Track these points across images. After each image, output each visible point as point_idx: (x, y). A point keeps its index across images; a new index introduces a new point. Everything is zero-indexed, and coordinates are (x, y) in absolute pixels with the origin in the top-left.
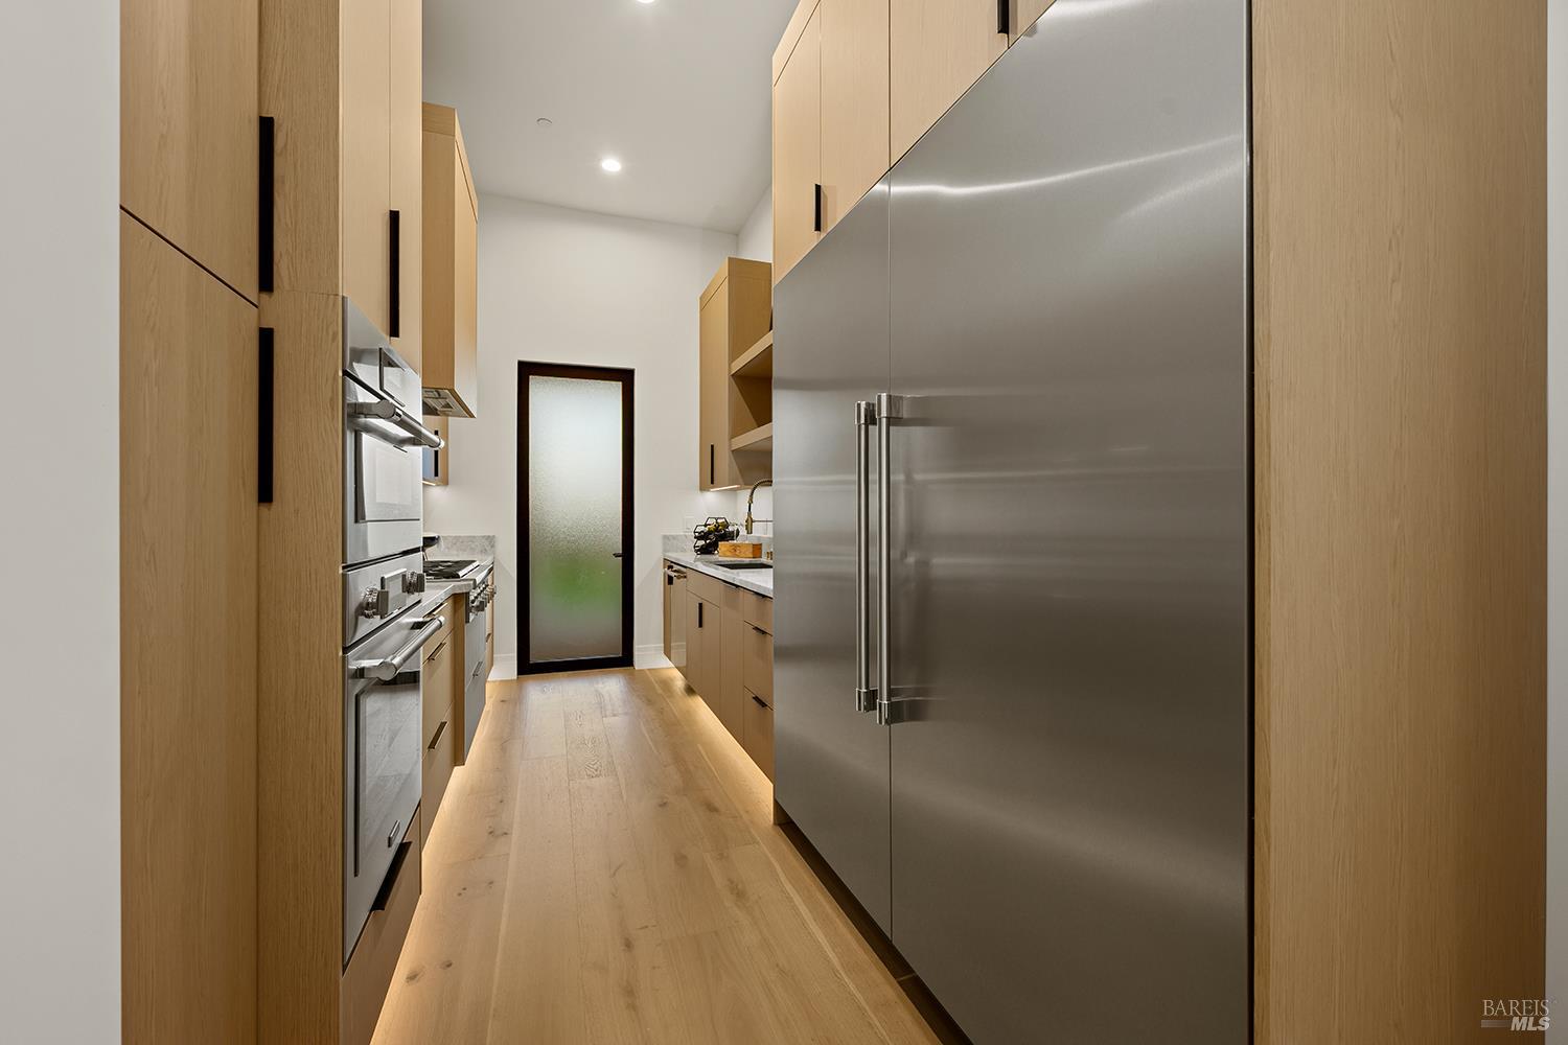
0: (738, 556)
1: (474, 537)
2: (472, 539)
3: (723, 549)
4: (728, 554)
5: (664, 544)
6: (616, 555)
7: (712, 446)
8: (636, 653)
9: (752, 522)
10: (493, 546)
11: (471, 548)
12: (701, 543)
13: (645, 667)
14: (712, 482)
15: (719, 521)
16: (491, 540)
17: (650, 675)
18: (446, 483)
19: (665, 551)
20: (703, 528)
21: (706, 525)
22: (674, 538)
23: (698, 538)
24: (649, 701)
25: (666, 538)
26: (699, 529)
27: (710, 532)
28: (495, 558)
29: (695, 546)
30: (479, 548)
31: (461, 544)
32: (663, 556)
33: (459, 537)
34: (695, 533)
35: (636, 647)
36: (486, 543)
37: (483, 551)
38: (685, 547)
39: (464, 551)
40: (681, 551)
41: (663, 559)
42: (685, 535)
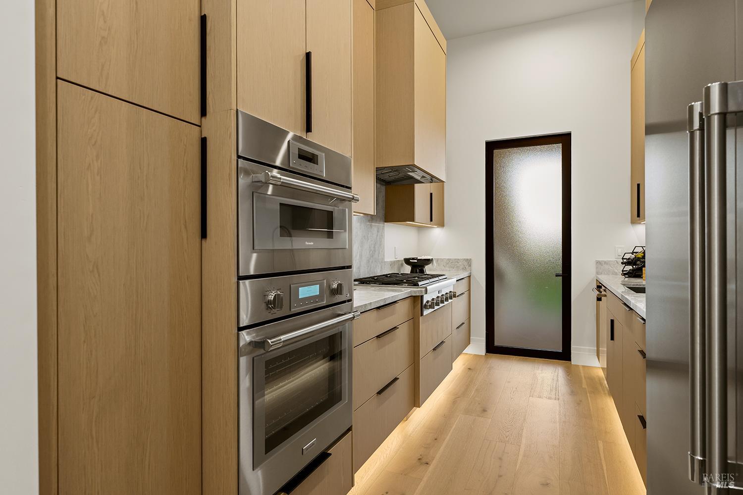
1: (458, 259)
2: (457, 260)
5: (597, 268)
6: (557, 275)
7: (640, 185)
8: (573, 352)
10: (470, 266)
11: (457, 267)
12: (629, 268)
13: (580, 363)
14: (638, 216)
16: (469, 262)
17: (582, 371)
18: (441, 224)
19: (597, 273)
20: (630, 255)
21: (632, 253)
22: (606, 263)
23: (626, 264)
25: (598, 263)
26: (627, 256)
27: (637, 259)
28: (470, 273)
29: (623, 271)
30: (462, 267)
31: (453, 264)
32: (595, 278)
33: (450, 259)
34: (623, 259)
35: (572, 346)
36: (466, 263)
37: (464, 269)
38: (616, 271)
39: (453, 268)
40: (613, 274)
41: (595, 281)
42: (616, 261)
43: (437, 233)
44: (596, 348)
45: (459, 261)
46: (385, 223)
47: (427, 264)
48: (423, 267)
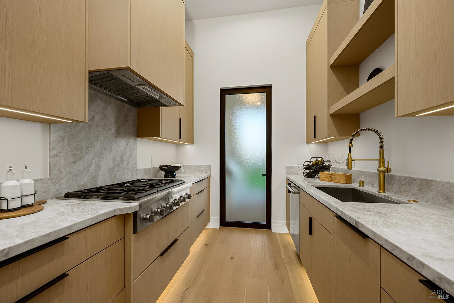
0: (334, 181)
1: (203, 166)
3: (323, 176)
4: (327, 179)
5: (287, 171)
6: (263, 175)
7: (315, 117)
8: (272, 224)
9: (352, 160)
10: (210, 170)
11: (202, 171)
12: (307, 171)
14: (315, 137)
15: (319, 159)
16: (209, 167)
17: (278, 236)
18: (191, 142)
19: (287, 174)
20: (308, 163)
21: (310, 162)
22: (292, 167)
23: (305, 169)
24: (276, 265)
25: (288, 168)
26: (306, 164)
27: (313, 165)
28: (210, 175)
29: (304, 173)
30: (205, 170)
31: (198, 168)
32: (286, 177)
33: (197, 165)
34: (304, 165)
35: (272, 221)
36: (207, 168)
37: (206, 172)
38: (298, 173)
39: (199, 172)
40: (296, 175)
41: (286, 179)
42: (298, 166)
43: (189, 148)
44: (286, 222)
45: (203, 167)
46: (137, 138)
47: (177, 170)
48: (174, 172)
